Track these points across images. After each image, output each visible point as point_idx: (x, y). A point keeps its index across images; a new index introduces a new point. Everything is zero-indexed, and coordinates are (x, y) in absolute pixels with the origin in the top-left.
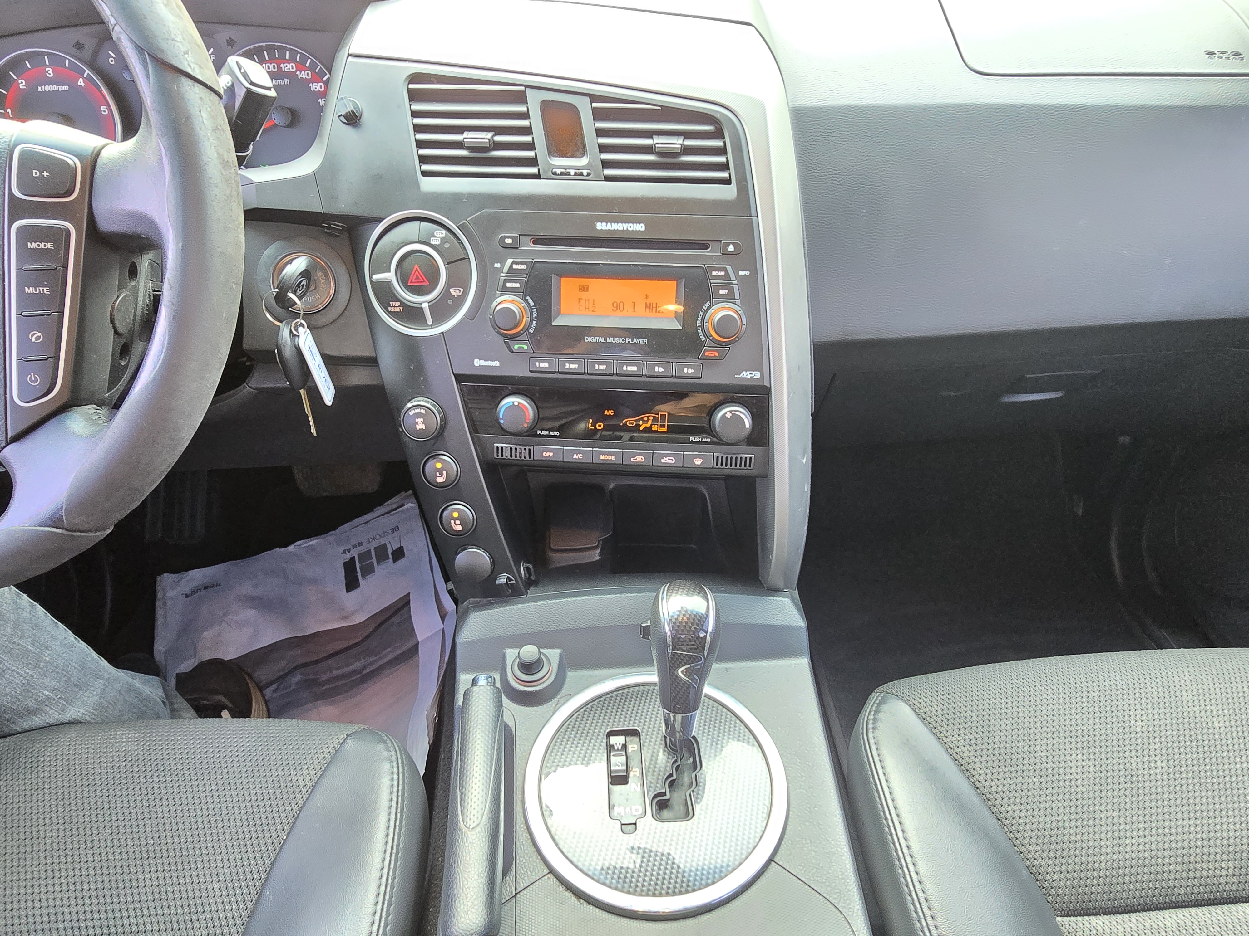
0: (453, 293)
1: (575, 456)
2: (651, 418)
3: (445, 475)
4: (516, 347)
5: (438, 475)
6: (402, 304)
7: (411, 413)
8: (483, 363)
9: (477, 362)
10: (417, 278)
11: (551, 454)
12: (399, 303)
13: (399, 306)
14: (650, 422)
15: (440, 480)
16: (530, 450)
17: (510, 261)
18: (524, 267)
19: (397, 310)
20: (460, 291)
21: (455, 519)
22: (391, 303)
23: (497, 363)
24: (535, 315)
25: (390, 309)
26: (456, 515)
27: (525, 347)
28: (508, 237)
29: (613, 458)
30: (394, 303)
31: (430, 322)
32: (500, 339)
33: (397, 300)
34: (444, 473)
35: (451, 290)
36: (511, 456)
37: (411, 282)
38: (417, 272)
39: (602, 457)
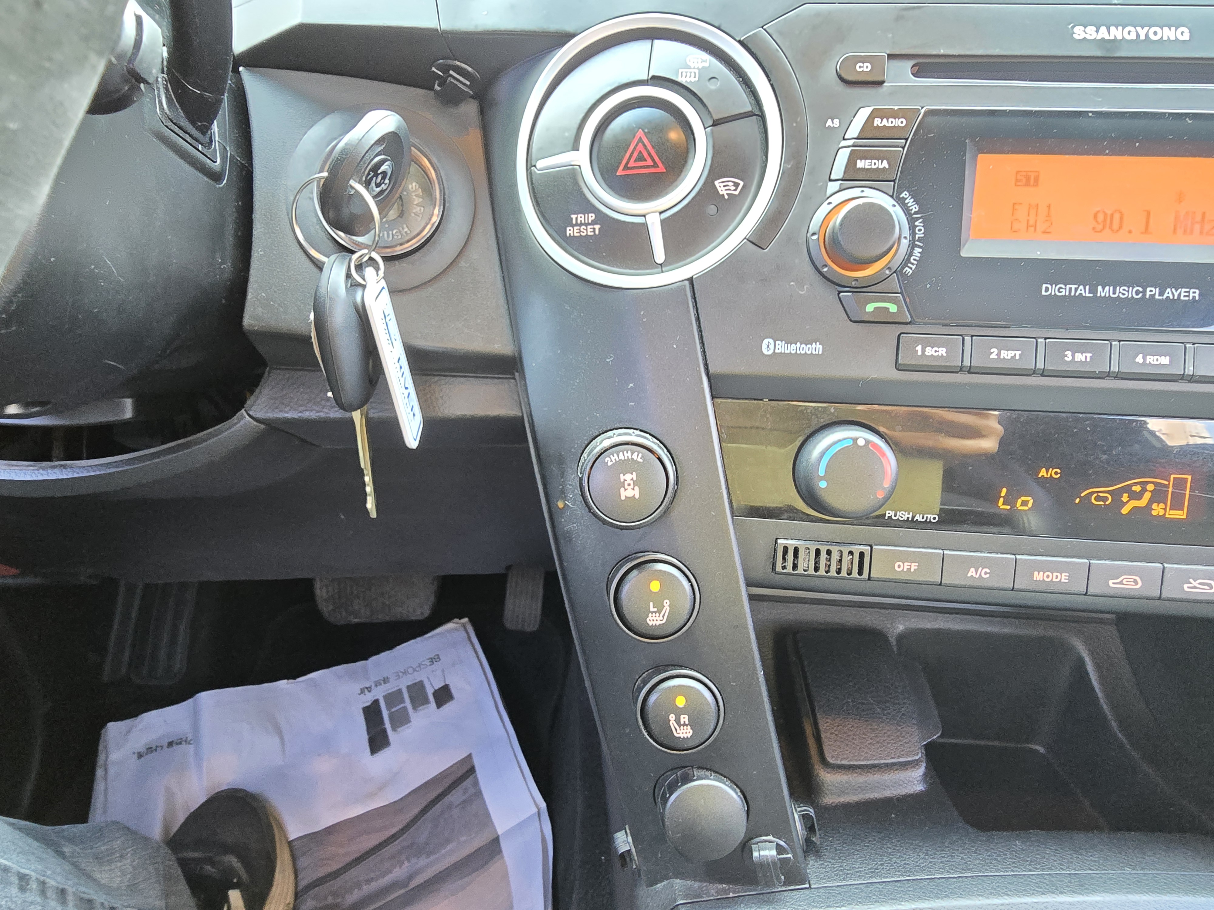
0: (722, 191)
1: (972, 572)
2: (1150, 487)
3: (667, 609)
4: (870, 308)
5: (652, 609)
6: (601, 218)
7: (610, 460)
8: (781, 347)
9: (768, 347)
10: (641, 158)
11: (914, 566)
12: (592, 217)
13: (594, 223)
14: (1147, 496)
15: (655, 620)
16: (862, 555)
17: (864, 114)
18: (900, 122)
19: (589, 231)
20: (736, 185)
21: (679, 712)
22: (574, 217)
23: (817, 348)
24: (919, 235)
25: (569, 231)
26: (681, 702)
27: (893, 308)
28: (864, 59)
29: (1064, 578)
30: (581, 218)
31: (660, 256)
32: (828, 295)
33: (589, 208)
34: (667, 603)
35: (716, 183)
36: (816, 569)
37: (626, 167)
38: (640, 147)
39: (1038, 576)
